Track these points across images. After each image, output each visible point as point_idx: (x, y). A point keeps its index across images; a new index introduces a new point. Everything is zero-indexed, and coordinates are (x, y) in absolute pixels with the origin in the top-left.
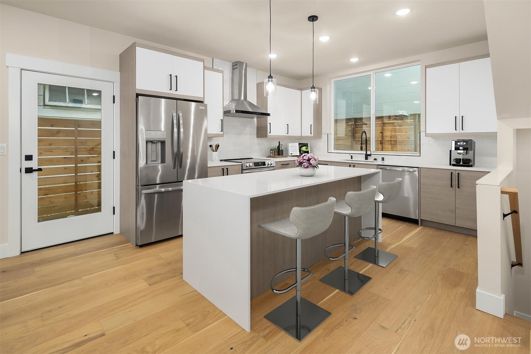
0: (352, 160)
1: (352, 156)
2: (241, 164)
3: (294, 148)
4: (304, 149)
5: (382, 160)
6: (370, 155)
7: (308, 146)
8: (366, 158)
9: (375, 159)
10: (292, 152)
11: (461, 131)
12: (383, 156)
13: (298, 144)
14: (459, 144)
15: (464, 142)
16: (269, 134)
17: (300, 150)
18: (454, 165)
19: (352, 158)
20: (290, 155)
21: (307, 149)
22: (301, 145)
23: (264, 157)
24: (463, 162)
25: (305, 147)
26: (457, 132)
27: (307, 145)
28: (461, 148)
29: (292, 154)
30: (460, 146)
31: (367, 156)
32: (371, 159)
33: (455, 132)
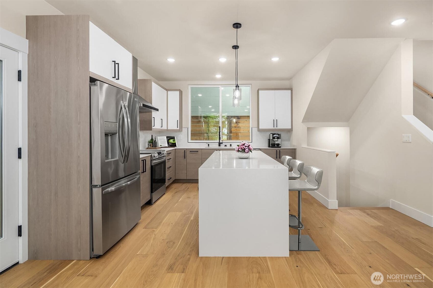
0: (209, 147)
1: (209, 144)
2: (151, 155)
3: (163, 140)
4: (171, 141)
5: (230, 146)
6: (222, 143)
7: (175, 139)
8: (219, 145)
9: (226, 146)
10: (161, 144)
11: (276, 128)
12: (231, 143)
13: (166, 137)
14: (274, 135)
15: (277, 134)
16: (153, 127)
17: (168, 143)
18: (271, 147)
19: (209, 146)
20: (160, 146)
21: (174, 141)
22: (169, 138)
23: (145, 149)
24: (277, 145)
25: (172, 140)
26: (274, 128)
27: (173, 138)
28: (276, 138)
29: (161, 146)
30: (275, 137)
31: (220, 144)
32: (222, 146)
33: (273, 128)
